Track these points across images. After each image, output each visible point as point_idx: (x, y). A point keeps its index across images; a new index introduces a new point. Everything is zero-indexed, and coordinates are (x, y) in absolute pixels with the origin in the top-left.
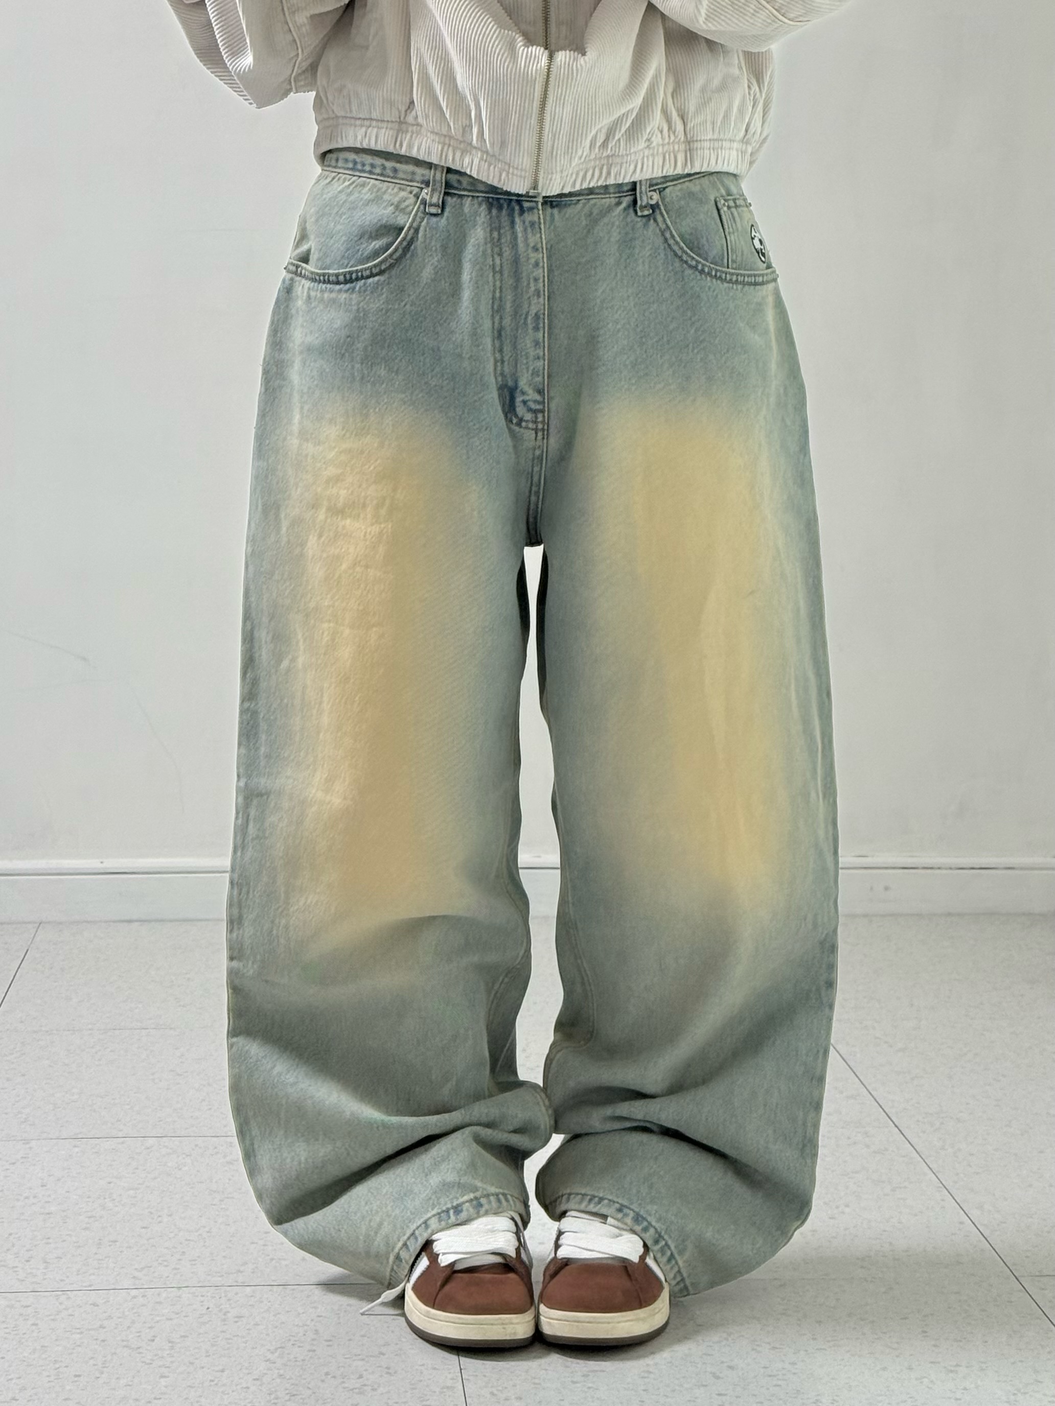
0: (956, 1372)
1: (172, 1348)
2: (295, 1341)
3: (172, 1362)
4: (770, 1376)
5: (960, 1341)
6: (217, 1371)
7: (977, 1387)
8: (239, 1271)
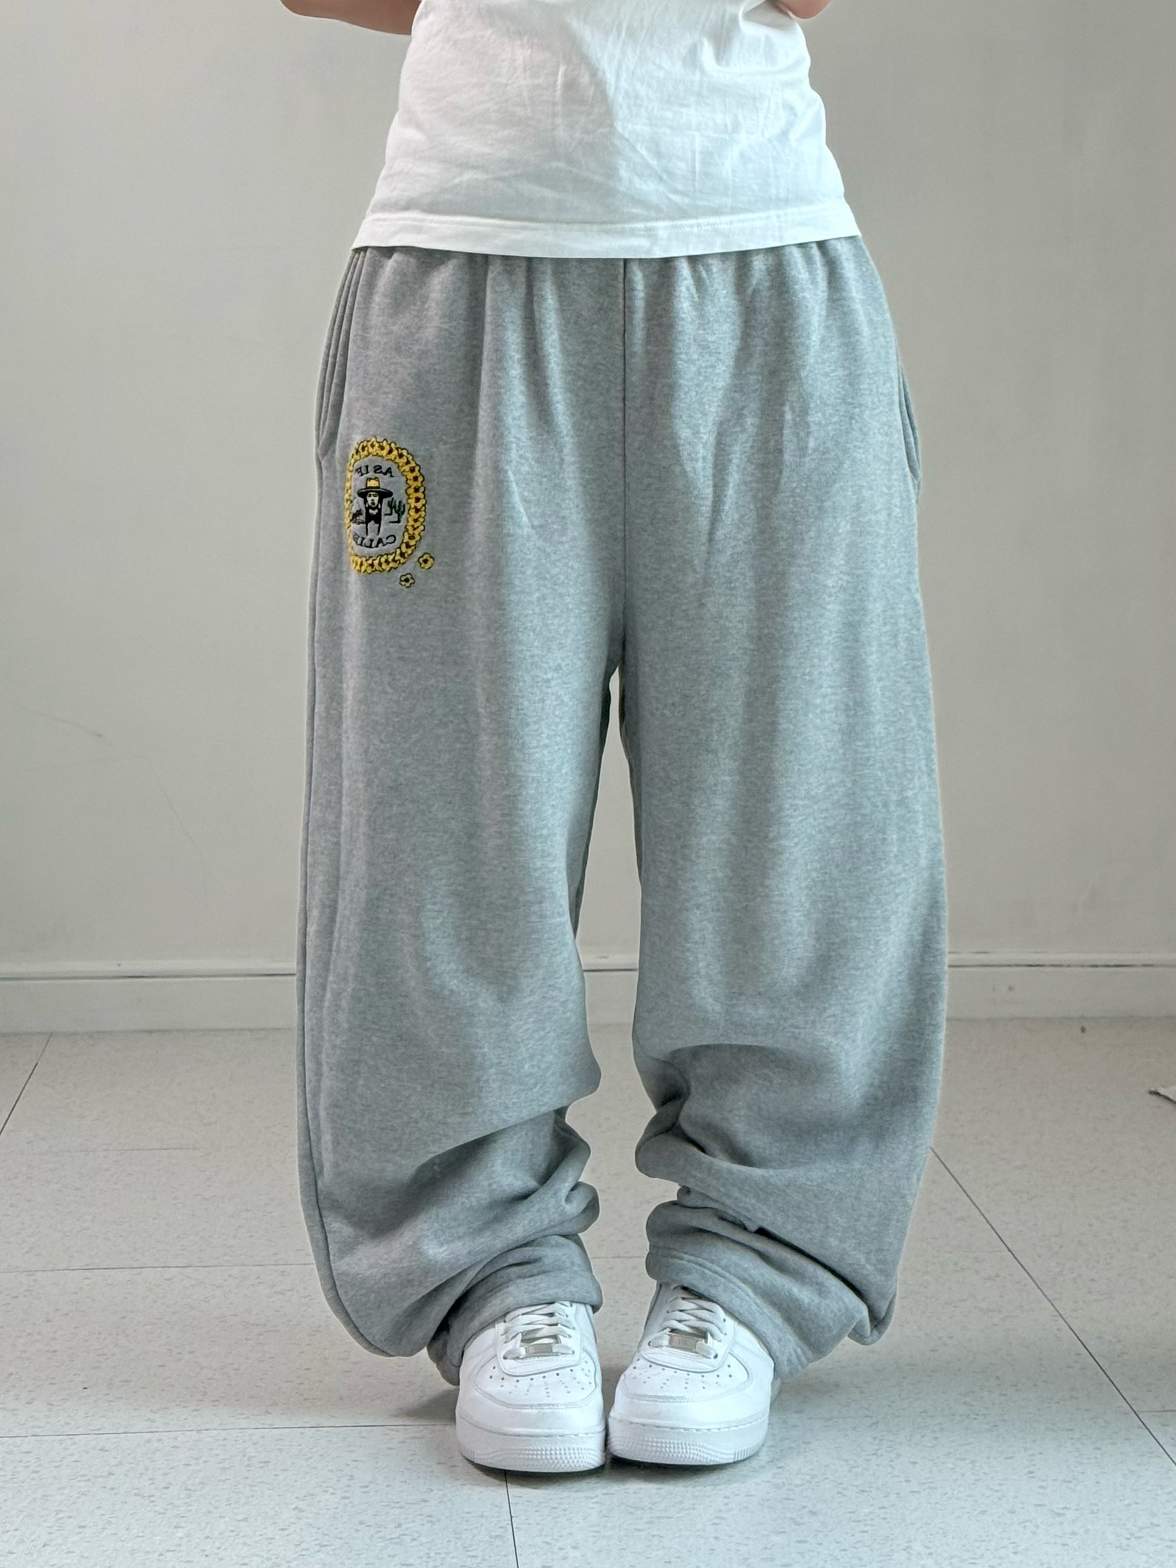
0: (1064, 1514)
1: (189, 1496)
2: (327, 1487)
3: (190, 1511)
4: (858, 1521)
5: (1070, 1482)
7: (1087, 1531)
8: (268, 1412)
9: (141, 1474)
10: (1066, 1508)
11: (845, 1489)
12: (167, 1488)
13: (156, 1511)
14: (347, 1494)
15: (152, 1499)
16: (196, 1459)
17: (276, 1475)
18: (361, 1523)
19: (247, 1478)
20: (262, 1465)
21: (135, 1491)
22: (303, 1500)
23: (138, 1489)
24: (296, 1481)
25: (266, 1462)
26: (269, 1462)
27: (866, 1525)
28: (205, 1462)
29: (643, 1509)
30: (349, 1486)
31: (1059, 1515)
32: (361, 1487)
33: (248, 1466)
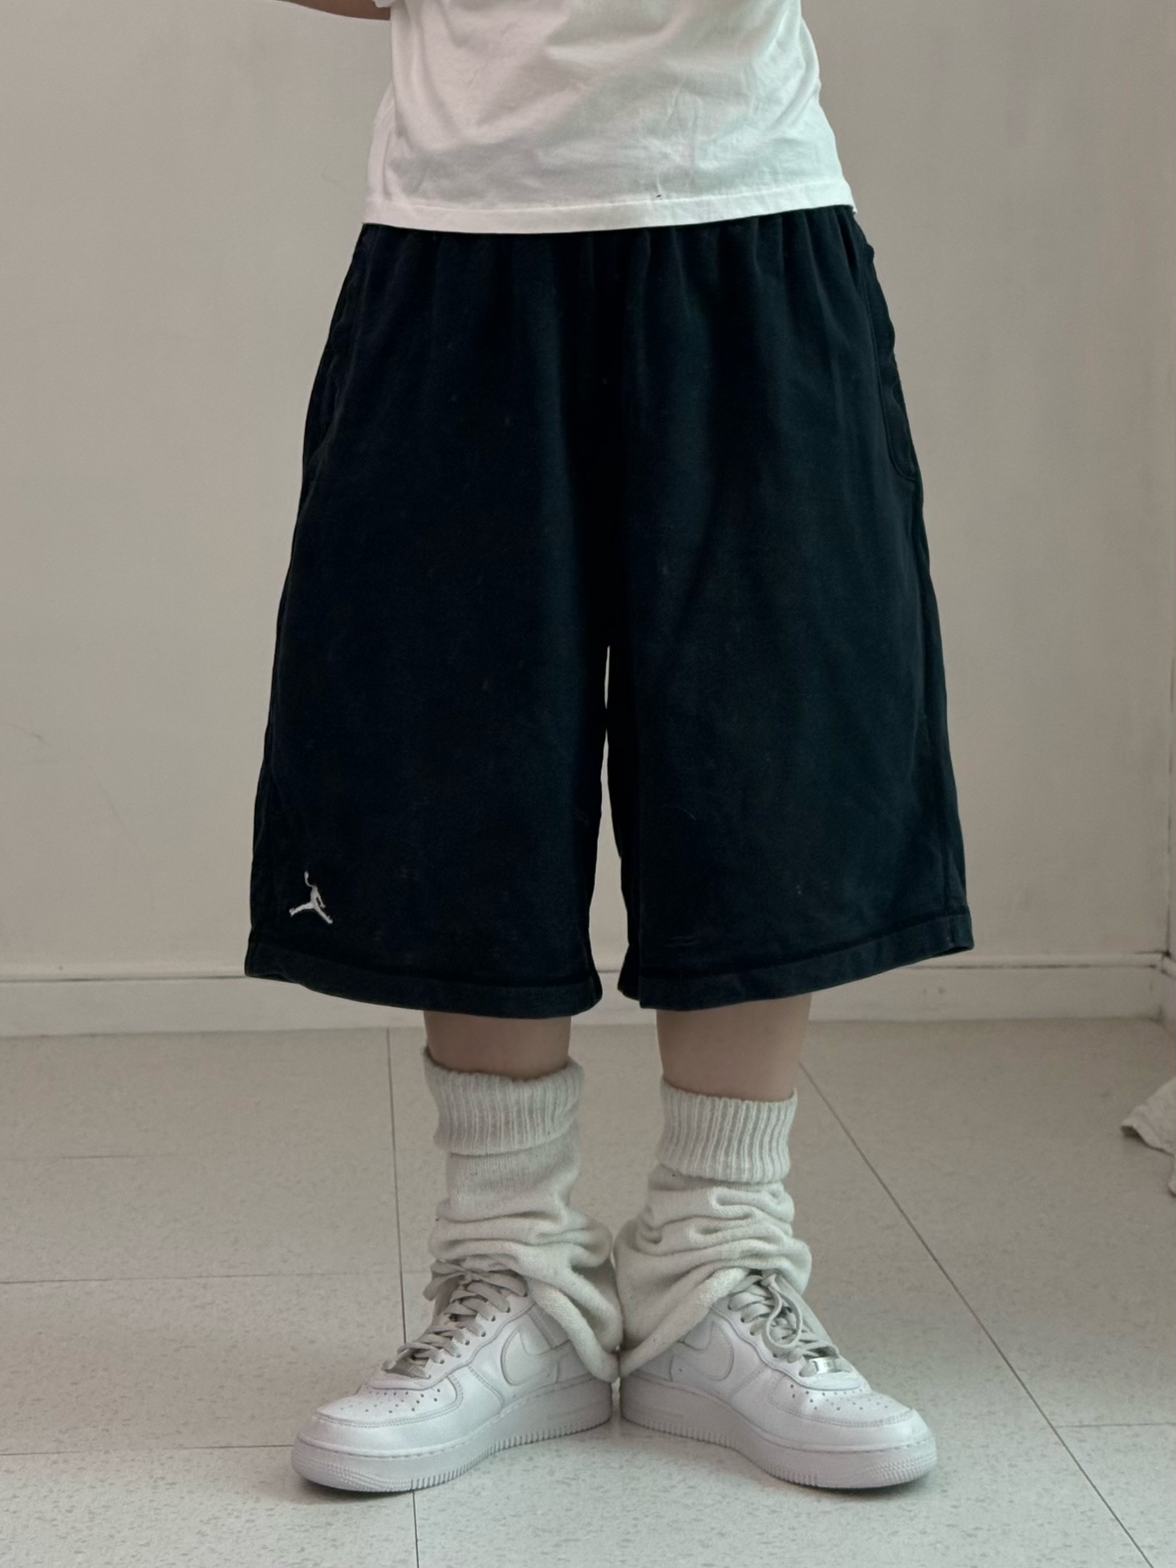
0: (975, 1536)
1: (92, 1520)
2: (233, 1510)
3: (92, 1535)
4: (766, 1543)
5: (983, 1501)
6: (142, 1545)
7: (998, 1553)
8: (178, 1432)
9: (46, 1497)
10: (977, 1529)
11: (758, 1509)
12: (70, 1511)
13: (57, 1536)
14: (254, 1517)
15: (55, 1523)
16: (102, 1481)
17: (182, 1498)
18: (264, 1547)
19: (151, 1501)
20: (168, 1487)
21: (37, 1515)
22: (208, 1523)
23: (41, 1512)
24: (201, 1504)
25: (170, 1484)
26: (175, 1484)
27: (774, 1547)
28: (112, 1484)
29: (550, 1532)
30: (254, 1509)
31: (970, 1536)
32: (267, 1510)
33: (155, 1488)
